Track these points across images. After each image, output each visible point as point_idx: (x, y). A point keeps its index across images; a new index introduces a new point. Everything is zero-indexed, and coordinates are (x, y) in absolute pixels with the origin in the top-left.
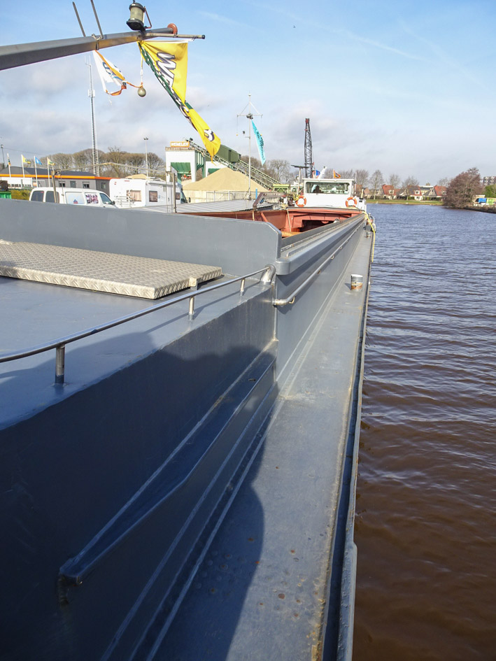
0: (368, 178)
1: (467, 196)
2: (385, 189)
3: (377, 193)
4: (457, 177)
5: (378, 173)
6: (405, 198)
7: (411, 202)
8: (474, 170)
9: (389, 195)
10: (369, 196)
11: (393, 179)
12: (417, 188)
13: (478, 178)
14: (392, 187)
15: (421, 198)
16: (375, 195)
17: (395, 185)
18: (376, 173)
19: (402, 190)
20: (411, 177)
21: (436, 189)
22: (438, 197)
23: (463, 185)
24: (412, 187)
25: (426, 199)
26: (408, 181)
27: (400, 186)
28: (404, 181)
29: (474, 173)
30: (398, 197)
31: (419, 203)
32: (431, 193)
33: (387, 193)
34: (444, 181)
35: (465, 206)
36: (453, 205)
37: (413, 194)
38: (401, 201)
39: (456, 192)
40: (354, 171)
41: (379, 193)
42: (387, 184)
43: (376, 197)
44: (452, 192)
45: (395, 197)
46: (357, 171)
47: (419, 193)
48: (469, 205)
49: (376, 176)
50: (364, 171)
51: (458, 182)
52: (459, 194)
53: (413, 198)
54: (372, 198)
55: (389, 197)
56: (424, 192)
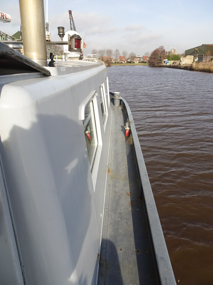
0: (113, 53)
1: (160, 60)
2: (121, 58)
3: (117, 60)
4: (154, 51)
5: (117, 50)
6: (130, 62)
7: (133, 64)
8: (162, 47)
9: (123, 61)
10: (114, 62)
11: (124, 53)
12: (135, 57)
13: (164, 51)
14: (124, 57)
15: (137, 62)
16: (117, 61)
17: (126, 56)
18: (116, 50)
19: (129, 59)
20: (132, 52)
21: (144, 57)
22: (145, 61)
23: (157, 55)
24: (133, 57)
25: (139, 62)
26: (131, 54)
27: (127, 57)
28: (129, 54)
29: (162, 49)
30: (127, 62)
31: (137, 65)
32: (141, 60)
33: (122, 60)
34: (147, 53)
35: (160, 65)
36: (154, 65)
37: (134, 60)
38: (129, 64)
39: (155, 58)
40: (106, 50)
41: (118, 61)
42: (122, 56)
43: (117, 63)
44: (153, 58)
45: (126, 62)
46: (107, 50)
47: (136, 60)
48: (162, 65)
49: (116, 52)
50: (110, 49)
51: (155, 54)
52: (156, 59)
53: (134, 62)
54: (115, 63)
55: (123, 62)
56: (138, 59)
